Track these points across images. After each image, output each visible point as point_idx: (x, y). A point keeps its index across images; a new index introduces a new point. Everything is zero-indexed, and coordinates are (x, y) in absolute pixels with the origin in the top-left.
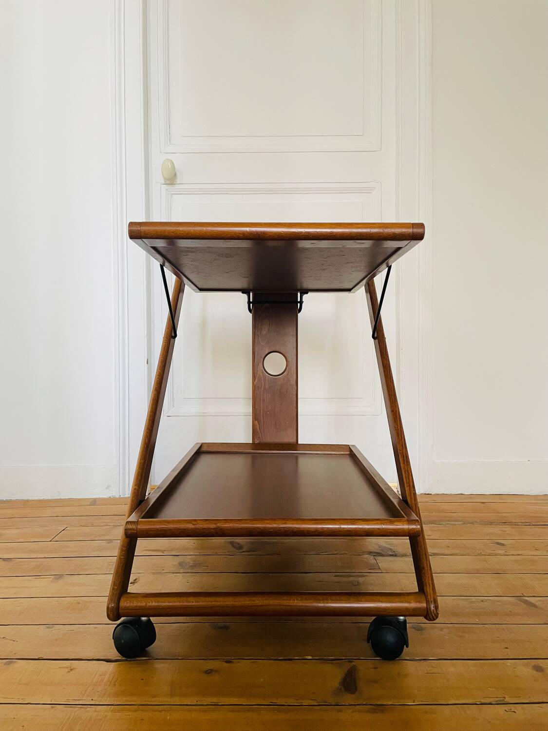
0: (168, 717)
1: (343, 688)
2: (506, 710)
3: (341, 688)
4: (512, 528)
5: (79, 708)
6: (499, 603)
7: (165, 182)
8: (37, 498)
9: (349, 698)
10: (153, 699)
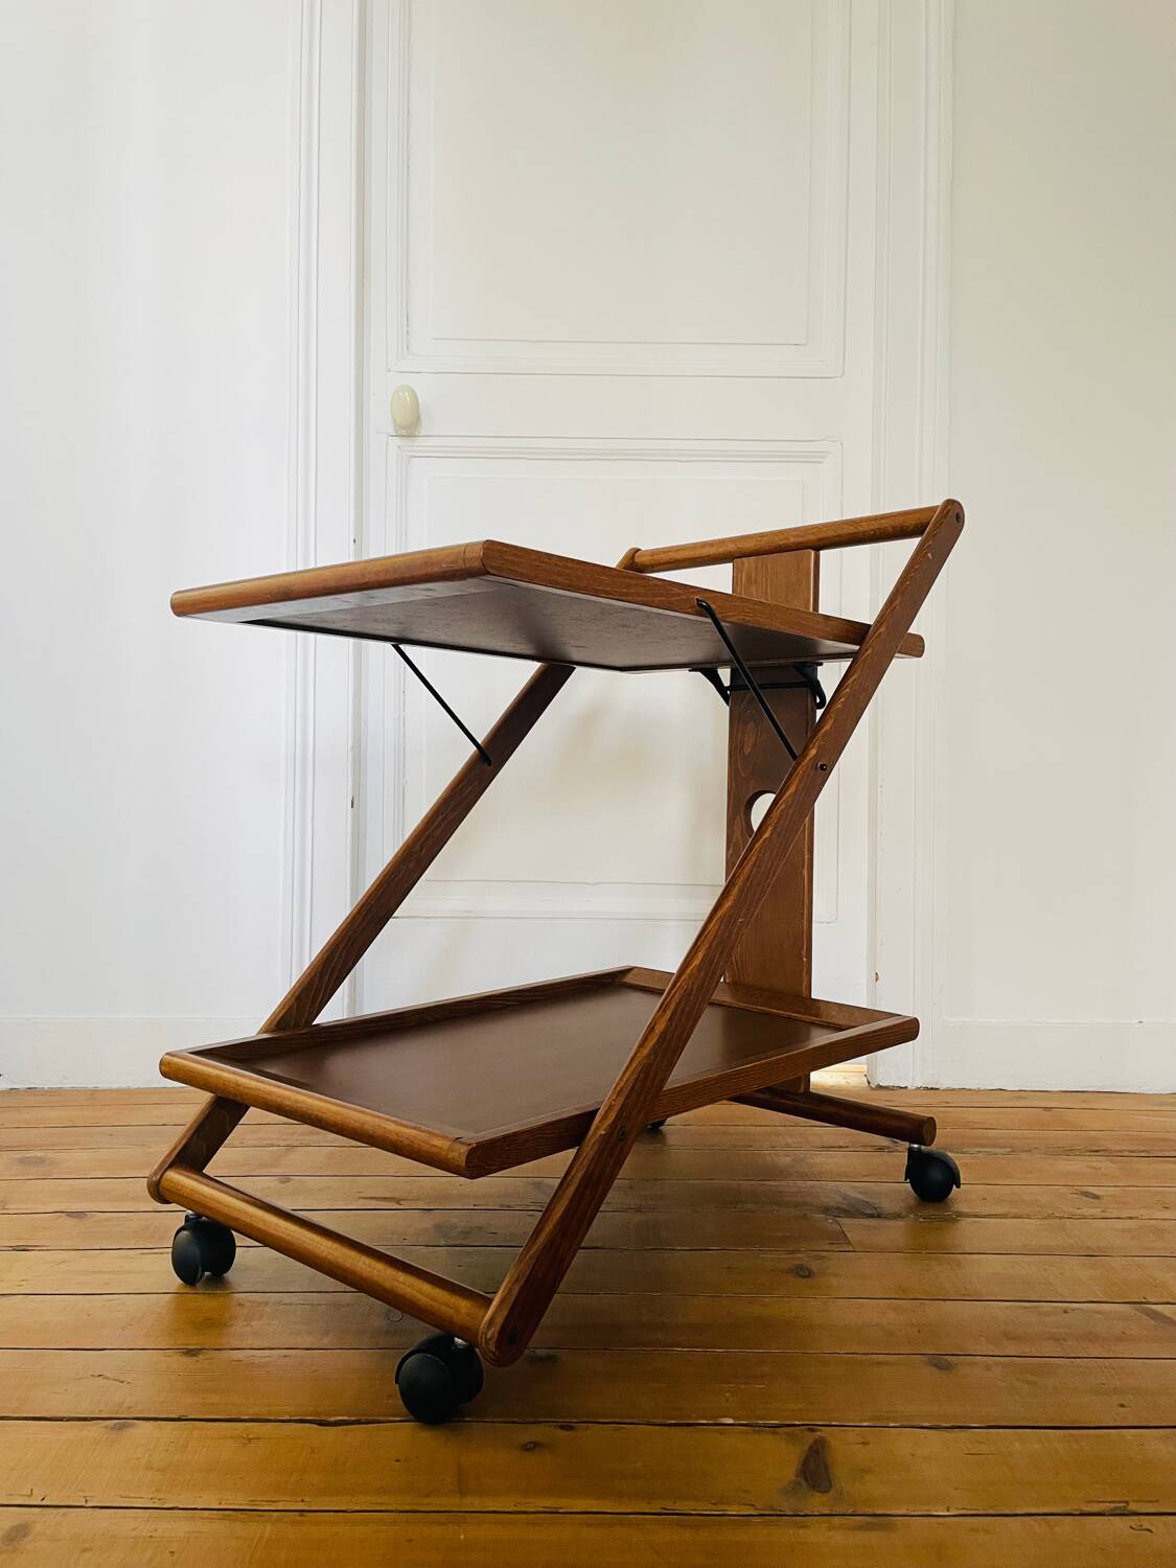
0: (462, 1537)
1: (803, 1482)
2: (1131, 1528)
3: (800, 1481)
4: (1111, 1162)
5: (278, 1516)
6: (1100, 1316)
7: (396, 431)
9: (818, 1502)
10: (426, 1500)
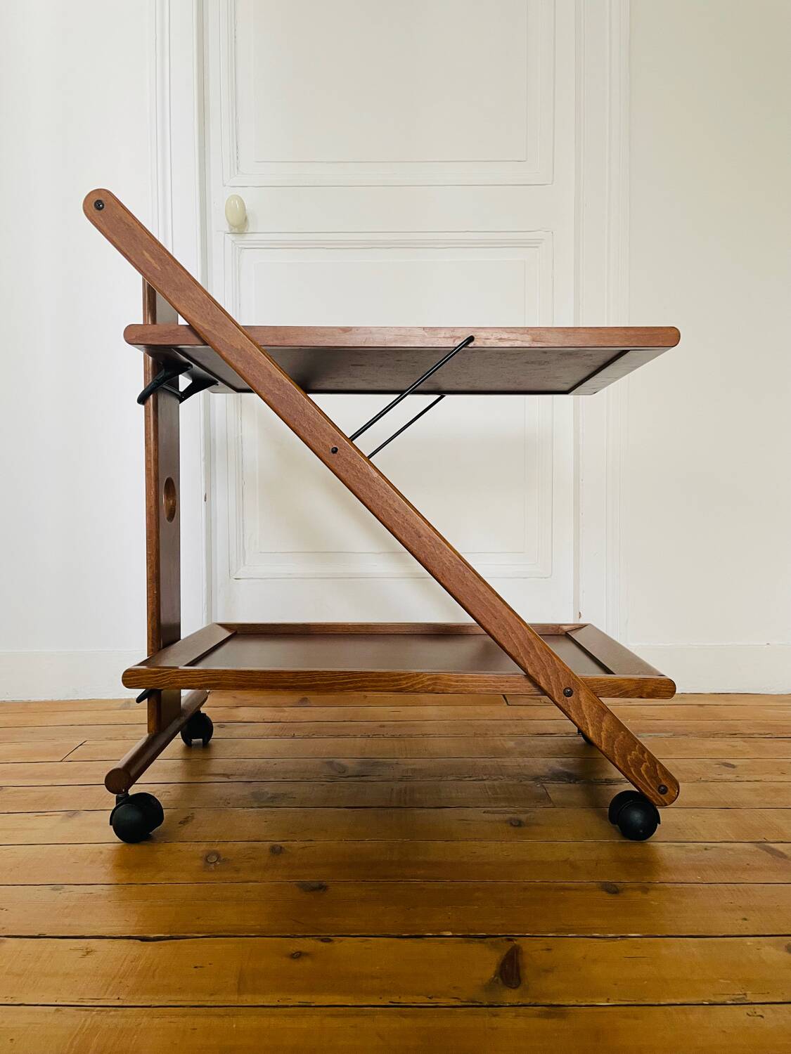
0: (234, 1026)
1: (500, 981)
2: (748, 1014)
3: (497, 980)
4: (745, 742)
5: (97, 1011)
6: (730, 852)
7: (231, 230)
8: (43, 699)
9: (510, 996)
10: (212, 998)
